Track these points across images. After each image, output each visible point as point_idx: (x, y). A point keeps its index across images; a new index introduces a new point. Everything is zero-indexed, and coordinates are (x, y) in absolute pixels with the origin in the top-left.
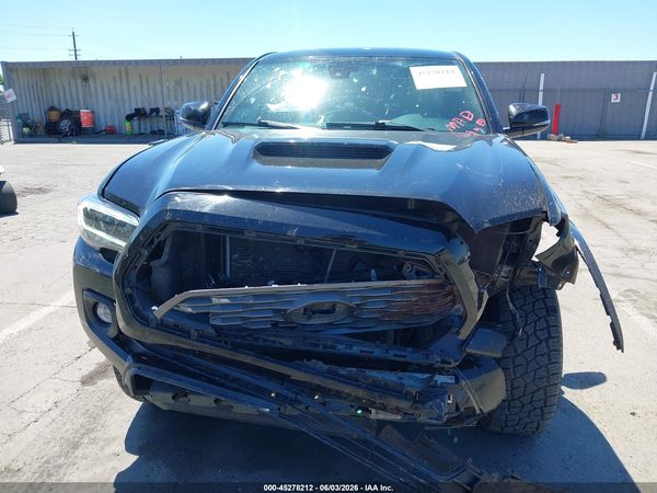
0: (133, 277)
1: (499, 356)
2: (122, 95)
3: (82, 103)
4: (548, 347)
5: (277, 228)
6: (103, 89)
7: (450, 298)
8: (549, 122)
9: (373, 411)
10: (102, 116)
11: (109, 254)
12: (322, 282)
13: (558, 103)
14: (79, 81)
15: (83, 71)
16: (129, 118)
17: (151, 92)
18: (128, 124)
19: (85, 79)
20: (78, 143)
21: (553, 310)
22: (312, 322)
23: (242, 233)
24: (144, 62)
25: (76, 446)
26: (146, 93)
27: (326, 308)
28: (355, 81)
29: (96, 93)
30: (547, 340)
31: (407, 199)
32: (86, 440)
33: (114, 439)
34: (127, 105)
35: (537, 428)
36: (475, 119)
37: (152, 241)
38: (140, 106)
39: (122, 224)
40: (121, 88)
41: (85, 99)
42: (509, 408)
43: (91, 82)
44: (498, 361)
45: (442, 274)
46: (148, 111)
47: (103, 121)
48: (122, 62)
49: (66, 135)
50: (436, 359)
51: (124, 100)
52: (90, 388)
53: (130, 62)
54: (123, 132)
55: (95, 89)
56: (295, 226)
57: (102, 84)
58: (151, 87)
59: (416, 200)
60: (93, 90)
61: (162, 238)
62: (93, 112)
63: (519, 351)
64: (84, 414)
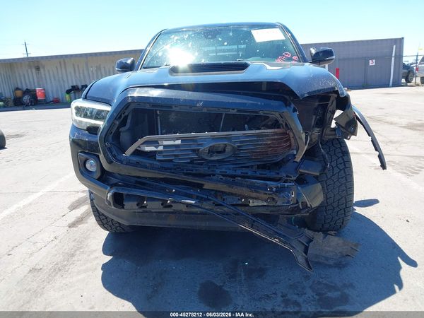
0: (110, 138)
1: (318, 174)
2: (62, 77)
3: (36, 84)
4: (345, 173)
5: (191, 103)
6: (49, 74)
7: (288, 144)
8: (334, 57)
9: (251, 201)
10: (50, 92)
11: (93, 130)
12: (218, 131)
13: (337, 67)
14: (34, 70)
15: (36, 64)
16: (68, 92)
17: (82, 75)
18: (67, 96)
19: (38, 69)
20: (36, 109)
21: (345, 153)
22: (212, 158)
23: (171, 107)
24: (76, 56)
25: (73, 255)
26: (77, 75)
27: (220, 150)
28: (220, 39)
29: (45, 77)
30: (344, 169)
31: (261, 82)
32: (78, 252)
33: (95, 251)
34: (66, 85)
35: (343, 223)
36: (292, 56)
37: (121, 116)
38: (75, 84)
39: (101, 111)
40: (62, 74)
41: (38, 82)
42: (326, 211)
43: (42, 70)
44: (316, 177)
45: (284, 124)
46: (80, 87)
47: (51, 95)
48: (61, 56)
49: (27, 105)
50: (283, 175)
51: (64, 81)
52: (75, 229)
53: (66, 56)
54: (65, 101)
55: (45, 74)
56: (201, 101)
57: (49, 71)
58: (81, 72)
59: (268, 82)
60: (43, 76)
61: (126, 114)
62: (44, 90)
63: (329, 177)
64: (74, 241)
